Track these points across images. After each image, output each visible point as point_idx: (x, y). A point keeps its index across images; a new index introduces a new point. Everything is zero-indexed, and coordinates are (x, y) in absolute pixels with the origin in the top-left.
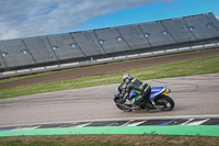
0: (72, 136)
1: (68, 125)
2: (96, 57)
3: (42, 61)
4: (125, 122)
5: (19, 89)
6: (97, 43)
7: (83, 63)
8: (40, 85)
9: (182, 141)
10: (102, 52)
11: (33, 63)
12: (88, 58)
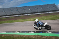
0: (16, 35)
1: (15, 32)
2: (23, 14)
4: (30, 32)
5: (2, 22)
6: (23, 10)
7: (19, 15)
9: (45, 37)
10: (25, 13)
12: (21, 14)
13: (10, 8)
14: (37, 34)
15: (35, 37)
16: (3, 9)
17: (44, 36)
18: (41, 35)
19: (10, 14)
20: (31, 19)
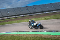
1: (26, 32)
2: (33, 13)
3: (19, 14)
4: (42, 31)
5: (13, 21)
6: (34, 9)
7: (30, 15)
8: (18, 21)
9: (58, 37)
10: (35, 12)
11: (16, 14)
12: (31, 13)
13: (20, 8)
14: (48, 33)
15: (47, 36)
16: (13, 8)
17: (56, 35)
18: (53, 34)
19: (20, 14)
20: (42, 18)
